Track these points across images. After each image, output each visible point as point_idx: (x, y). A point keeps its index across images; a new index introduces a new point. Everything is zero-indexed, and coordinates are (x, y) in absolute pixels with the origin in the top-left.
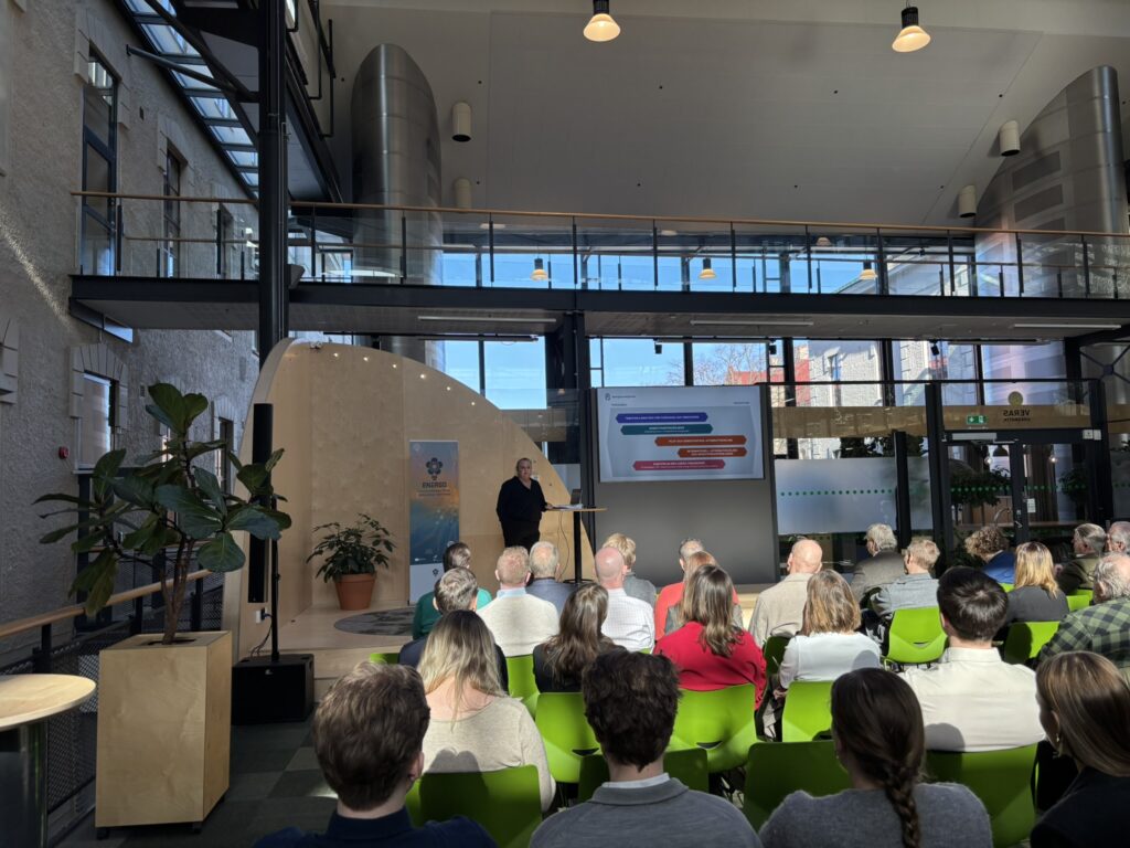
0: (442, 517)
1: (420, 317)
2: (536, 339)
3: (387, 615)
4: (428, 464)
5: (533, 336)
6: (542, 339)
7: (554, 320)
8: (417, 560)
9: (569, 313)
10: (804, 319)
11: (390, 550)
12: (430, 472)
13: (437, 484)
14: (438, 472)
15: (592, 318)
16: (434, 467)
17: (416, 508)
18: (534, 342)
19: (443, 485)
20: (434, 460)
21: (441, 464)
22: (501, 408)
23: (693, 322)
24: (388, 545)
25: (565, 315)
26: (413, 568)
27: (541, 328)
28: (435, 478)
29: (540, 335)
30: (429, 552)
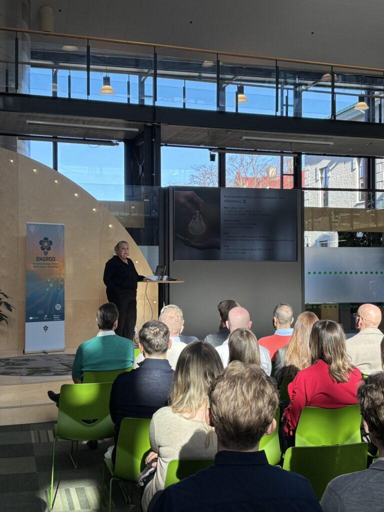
0: (51, 285)
1: (27, 121)
2: (118, 144)
3: (11, 361)
4: (41, 242)
5: (114, 141)
6: (122, 144)
7: (137, 130)
8: (31, 318)
9: (149, 124)
10: (326, 140)
11: (11, 310)
12: (43, 249)
13: (47, 259)
14: (49, 249)
15: (167, 130)
16: (46, 244)
17: (29, 277)
18: (115, 147)
19: (53, 259)
20: (46, 239)
21: (51, 243)
22: (98, 200)
23: (244, 138)
24: (8, 306)
25: (145, 125)
26: (27, 324)
27: (122, 135)
28: (46, 253)
29: (120, 140)
30: (41, 312)
